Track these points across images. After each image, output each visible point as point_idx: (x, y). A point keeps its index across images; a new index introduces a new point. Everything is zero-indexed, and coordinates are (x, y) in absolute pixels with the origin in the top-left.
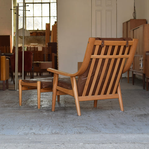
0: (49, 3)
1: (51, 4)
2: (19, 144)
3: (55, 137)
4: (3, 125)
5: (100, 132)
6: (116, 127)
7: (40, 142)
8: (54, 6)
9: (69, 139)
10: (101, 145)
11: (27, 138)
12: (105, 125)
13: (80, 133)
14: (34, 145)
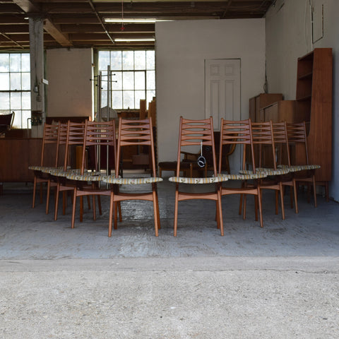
0: (145, 71)
1: (147, 72)
2: (102, 272)
3: (153, 262)
4: (80, 245)
5: (217, 253)
6: (240, 247)
7: (132, 269)
8: (151, 76)
9: (172, 263)
10: (218, 273)
11: (113, 262)
12: (224, 245)
13: (188, 256)
14: (123, 272)
